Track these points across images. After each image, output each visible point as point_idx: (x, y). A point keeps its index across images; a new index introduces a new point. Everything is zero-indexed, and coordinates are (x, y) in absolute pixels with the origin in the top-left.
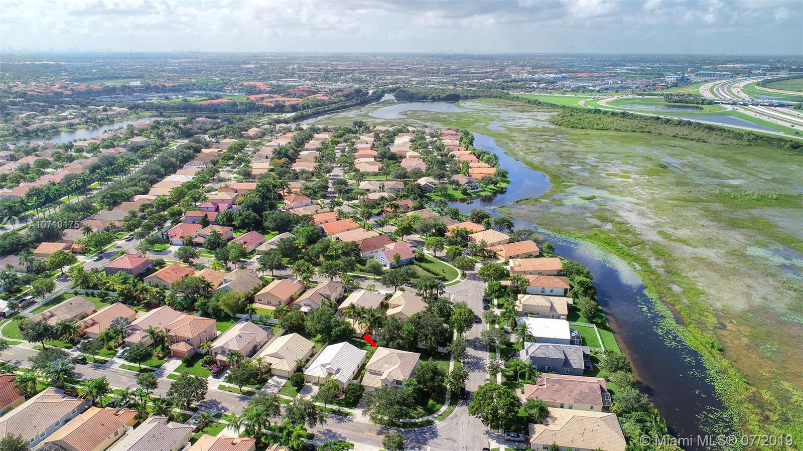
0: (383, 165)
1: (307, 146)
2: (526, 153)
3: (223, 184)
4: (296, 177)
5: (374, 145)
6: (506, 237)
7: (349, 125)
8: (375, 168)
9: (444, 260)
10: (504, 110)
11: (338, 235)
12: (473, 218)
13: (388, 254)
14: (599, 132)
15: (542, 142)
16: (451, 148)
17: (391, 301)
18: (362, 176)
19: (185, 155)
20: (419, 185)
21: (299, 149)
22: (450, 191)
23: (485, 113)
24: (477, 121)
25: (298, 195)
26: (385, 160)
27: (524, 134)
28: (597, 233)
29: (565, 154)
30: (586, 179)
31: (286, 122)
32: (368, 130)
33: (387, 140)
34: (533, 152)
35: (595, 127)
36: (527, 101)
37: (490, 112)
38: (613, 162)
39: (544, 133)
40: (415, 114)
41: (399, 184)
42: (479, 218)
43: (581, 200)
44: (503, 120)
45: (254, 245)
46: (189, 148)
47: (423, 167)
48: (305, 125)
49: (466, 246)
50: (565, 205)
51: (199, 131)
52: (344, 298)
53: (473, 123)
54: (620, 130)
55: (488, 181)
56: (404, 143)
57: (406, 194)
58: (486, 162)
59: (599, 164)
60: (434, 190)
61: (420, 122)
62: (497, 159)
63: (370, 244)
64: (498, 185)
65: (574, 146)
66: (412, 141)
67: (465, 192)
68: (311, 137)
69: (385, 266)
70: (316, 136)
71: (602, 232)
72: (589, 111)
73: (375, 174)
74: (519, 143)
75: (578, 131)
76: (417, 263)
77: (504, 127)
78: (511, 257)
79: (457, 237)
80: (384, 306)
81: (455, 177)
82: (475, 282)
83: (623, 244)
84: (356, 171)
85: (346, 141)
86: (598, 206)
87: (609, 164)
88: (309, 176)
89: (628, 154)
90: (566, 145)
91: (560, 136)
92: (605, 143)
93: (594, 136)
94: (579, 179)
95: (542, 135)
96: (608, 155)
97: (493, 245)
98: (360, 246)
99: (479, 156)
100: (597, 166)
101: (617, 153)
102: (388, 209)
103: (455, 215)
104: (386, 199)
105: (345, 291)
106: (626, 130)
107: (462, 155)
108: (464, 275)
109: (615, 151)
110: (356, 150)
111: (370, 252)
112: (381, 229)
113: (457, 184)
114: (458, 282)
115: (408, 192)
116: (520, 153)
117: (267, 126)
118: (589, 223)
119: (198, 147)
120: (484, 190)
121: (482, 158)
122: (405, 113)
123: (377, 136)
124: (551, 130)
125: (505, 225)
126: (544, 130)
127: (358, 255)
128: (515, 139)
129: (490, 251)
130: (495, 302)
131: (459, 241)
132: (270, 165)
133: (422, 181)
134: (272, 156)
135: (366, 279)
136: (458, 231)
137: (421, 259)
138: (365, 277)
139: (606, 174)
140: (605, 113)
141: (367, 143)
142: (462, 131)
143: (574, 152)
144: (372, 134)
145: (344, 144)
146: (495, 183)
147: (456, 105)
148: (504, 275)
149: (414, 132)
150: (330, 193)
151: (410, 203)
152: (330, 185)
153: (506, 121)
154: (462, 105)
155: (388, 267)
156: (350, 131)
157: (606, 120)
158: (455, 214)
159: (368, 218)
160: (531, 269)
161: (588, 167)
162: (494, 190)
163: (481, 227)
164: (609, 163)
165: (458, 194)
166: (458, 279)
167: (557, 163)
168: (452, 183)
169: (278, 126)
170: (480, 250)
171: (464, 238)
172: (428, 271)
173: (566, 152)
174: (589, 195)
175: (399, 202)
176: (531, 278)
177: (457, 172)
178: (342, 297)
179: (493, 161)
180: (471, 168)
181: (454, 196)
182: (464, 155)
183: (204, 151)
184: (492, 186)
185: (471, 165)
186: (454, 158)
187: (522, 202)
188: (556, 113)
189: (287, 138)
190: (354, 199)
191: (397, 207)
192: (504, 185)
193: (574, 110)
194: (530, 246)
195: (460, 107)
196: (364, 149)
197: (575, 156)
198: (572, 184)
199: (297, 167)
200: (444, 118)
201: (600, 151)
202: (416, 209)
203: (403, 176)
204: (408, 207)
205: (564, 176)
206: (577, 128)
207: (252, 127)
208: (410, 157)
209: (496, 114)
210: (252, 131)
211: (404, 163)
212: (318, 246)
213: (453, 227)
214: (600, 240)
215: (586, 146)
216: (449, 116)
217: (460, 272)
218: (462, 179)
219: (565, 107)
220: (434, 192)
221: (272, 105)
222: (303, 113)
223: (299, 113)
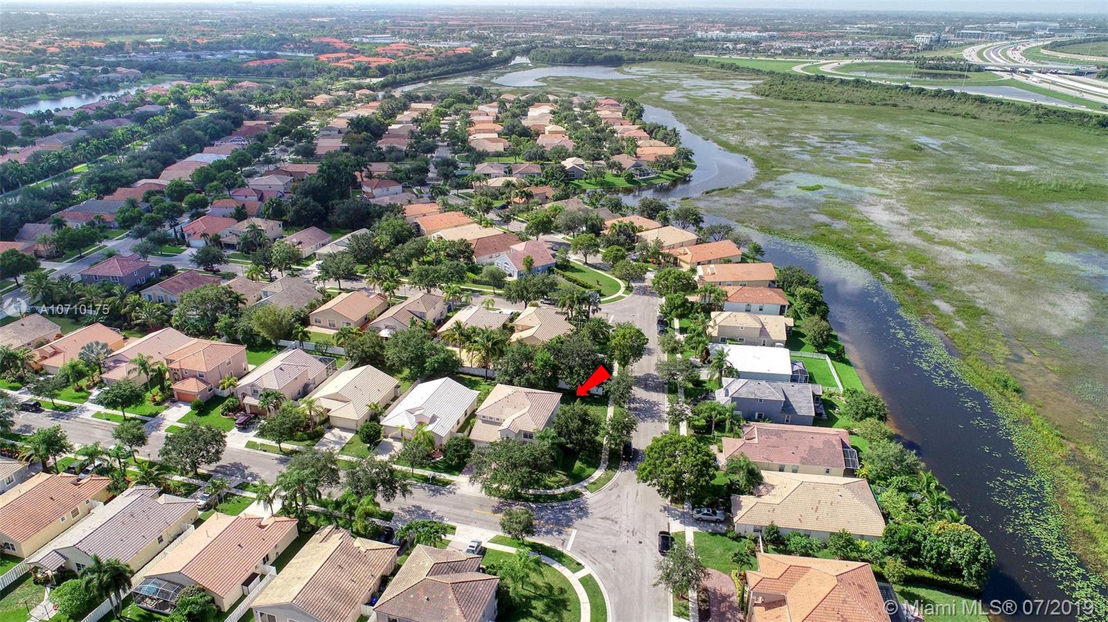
0: (511, 143)
1: (399, 117)
2: (719, 131)
3: (272, 167)
4: (381, 158)
5: (497, 118)
6: (690, 235)
7: (462, 92)
8: (500, 147)
9: (599, 269)
10: (686, 77)
11: (439, 233)
12: (643, 211)
13: (514, 257)
14: (822, 105)
15: (742, 117)
16: (610, 121)
17: (517, 322)
18: (478, 157)
19: (217, 128)
20: (563, 167)
21: (387, 122)
22: (609, 175)
23: (660, 80)
24: (647, 90)
25: (383, 179)
26: (513, 136)
27: (717, 107)
28: (826, 233)
29: (776, 132)
30: (805, 163)
31: (370, 88)
32: (488, 98)
33: (518, 111)
34: (729, 129)
35: (818, 98)
36: (719, 65)
37: (668, 79)
38: (845, 142)
39: (744, 106)
40: (559, 81)
41: (535, 168)
42: (652, 211)
43: (800, 190)
44: (685, 89)
45: (314, 246)
46: (225, 118)
47: (570, 145)
48: (398, 93)
49: (631, 249)
50: (778, 197)
51: (242, 98)
53: (642, 92)
54: (853, 103)
55: (664, 163)
56: (542, 116)
57: (544, 180)
58: (662, 140)
59: (824, 145)
60: (585, 176)
61: (564, 90)
62: (677, 135)
64: (679, 171)
65: (789, 122)
66: (553, 113)
67: (630, 178)
68: (405, 107)
69: (510, 275)
70: (413, 105)
71: (833, 232)
72: (809, 78)
73: (498, 155)
74: (709, 118)
75: (793, 104)
76: (560, 271)
77: (687, 97)
78: (699, 264)
79: (618, 235)
80: (508, 328)
81: (616, 158)
82: (646, 298)
83: (864, 248)
84: (471, 149)
85: (457, 113)
86: (825, 199)
87: (838, 145)
88: (398, 157)
89: (866, 133)
90: (777, 121)
91: (767, 109)
92: (832, 119)
93: (816, 110)
94: (795, 164)
95: (741, 109)
96: (837, 133)
97: (672, 247)
98: (472, 247)
99: (652, 132)
100: (822, 148)
101: (851, 132)
102: (517, 200)
104: (513, 185)
105: (449, 309)
106: (861, 102)
107: (627, 130)
108: (629, 289)
109: (847, 128)
110: (471, 123)
111: (487, 257)
112: (505, 227)
113: (619, 167)
114: (620, 297)
115: (546, 178)
116: (711, 130)
117: (341, 93)
118: (813, 220)
119: (237, 118)
120: (659, 177)
121: (656, 135)
122: (544, 80)
123: (502, 105)
124: (753, 101)
125: (690, 220)
126: (745, 101)
127: (469, 258)
128: (704, 112)
129: (669, 255)
130: (677, 323)
131: (622, 240)
132: (343, 142)
133: (569, 163)
134: (347, 130)
135: (482, 293)
136: (620, 227)
137: (565, 266)
138: (480, 291)
139: (835, 158)
140: (831, 81)
141: (487, 115)
142: (626, 101)
143: (789, 129)
144: (495, 104)
145: (454, 117)
146: (676, 168)
147: (618, 71)
148: (690, 287)
149: (556, 102)
150: (432, 179)
151: (549, 191)
152: (432, 168)
153: (690, 90)
154: (626, 69)
155: (515, 278)
156: (462, 99)
157: (833, 90)
158: (616, 206)
159: (487, 210)
160: (730, 279)
161: (809, 148)
162: (673, 176)
163: (656, 223)
164: (839, 143)
165: (621, 182)
166: (620, 293)
167: (764, 143)
168: (611, 166)
169: (358, 93)
170: (653, 254)
171: (629, 237)
172: (575, 281)
173: (776, 129)
174: (811, 185)
175: (534, 190)
176: (731, 290)
177: (619, 151)
178: (443, 317)
179: (670, 138)
180: (639, 147)
181: (614, 184)
182: (629, 130)
183: (248, 123)
184: (670, 172)
185: (639, 143)
186: (615, 135)
187: (715, 193)
188: (762, 81)
189: (371, 107)
190: (467, 188)
191: (529, 196)
192: (687, 171)
193: (786, 77)
194: (726, 247)
195: (623, 72)
196: (484, 122)
197: (790, 134)
198: (787, 170)
199: (383, 145)
200: (601, 86)
201: (825, 128)
202: (557, 199)
203: (539, 157)
204: (547, 198)
205: (775, 160)
206: (791, 99)
207: (319, 94)
208: (550, 132)
209: (676, 82)
210: (320, 99)
211: (541, 140)
212: (410, 246)
213: (611, 222)
214: (830, 243)
215: (806, 122)
216: (608, 84)
217: (623, 284)
218: (626, 161)
219: (774, 73)
220: (586, 179)
221: (352, 67)
222: (395, 78)
223: (390, 77)
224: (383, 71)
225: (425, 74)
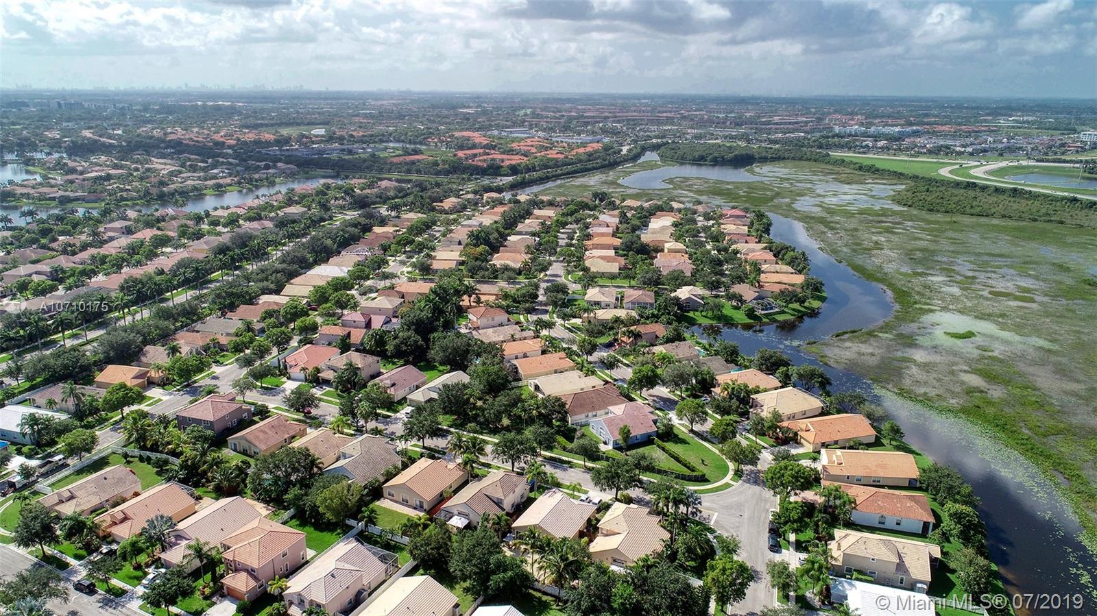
0: (628, 261)
1: (520, 227)
2: (854, 251)
3: (388, 283)
4: (495, 274)
5: (618, 228)
6: (815, 403)
7: (586, 197)
8: (614, 268)
9: (705, 439)
10: (821, 180)
11: (536, 381)
12: (762, 364)
13: (610, 423)
14: (974, 219)
15: (881, 233)
16: (735, 238)
17: (606, 521)
18: (590, 279)
19: (346, 236)
20: (677, 299)
21: (507, 232)
22: (728, 311)
23: (791, 184)
24: (777, 195)
25: (492, 307)
26: (631, 253)
27: (853, 219)
28: (981, 404)
29: (919, 255)
30: (955, 299)
31: (499, 190)
32: (612, 206)
33: (637, 222)
34: (866, 249)
35: (968, 210)
36: (857, 166)
37: (800, 182)
38: (1002, 271)
39: (884, 219)
40: (684, 183)
41: (647, 296)
42: (771, 365)
43: (948, 338)
44: (819, 196)
45: (407, 389)
46: (355, 226)
47: (687, 267)
48: (523, 197)
49: (745, 414)
50: (922, 347)
51: (378, 199)
52: (530, 501)
53: (772, 199)
54: (1010, 217)
55: (789, 296)
56: (663, 228)
57: (656, 312)
58: (789, 264)
59: (976, 274)
60: (701, 308)
61: (691, 194)
62: (806, 259)
63: (586, 401)
64: (806, 304)
65: (935, 241)
66: (675, 225)
67: (751, 314)
68: (528, 214)
69: (605, 443)
70: (537, 212)
71: (989, 403)
72: (957, 184)
73: (613, 277)
74: (842, 233)
75: (939, 217)
76: (660, 442)
77: (820, 206)
78: (824, 445)
79: (731, 398)
80: (591, 530)
81: (737, 289)
82: (757, 489)
83: (1030, 429)
84: (586, 270)
85: (577, 222)
86: (979, 352)
87: (994, 276)
88: (511, 274)
89: (1028, 259)
90: (920, 239)
91: (910, 223)
92: (986, 238)
93: (967, 226)
94: (943, 299)
95: (879, 222)
96: (991, 258)
97: (792, 417)
98: (567, 406)
99: (779, 252)
100: (974, 278)
101: (1008, 257)
102: (625, 339)
103: (732, 357)
104: (622, 322)
105: (532, 490)
106: (1020, 217)
107: (752, 250)
108: (738, 474)
109: (1004, 251)
110: (589, 237)
111: (583, 416)
112: (608, 372)
113: (739, 298)
114: (727, 486)
115: (659, 311)
116: (845, 249)
117: (470, 196)
118: (963, 383)
119: (367, 224)
120: (783, 312)
121: (783, 256)
122: (671, 181)
123: (623, 216)
124: (895, 213)
125: (816, 382)
126: (884, 213)
127: (564, 420)
128: (838, 226)
129: (789, 429)
130: (792, 537)
131: (734, 407)
132: (460, 256)
133: (684, 293)
134: (466, 241)
135: (571, 465)
136: (733, 389)
137: (668, 434)
138: (569, 462)
139: (990, 293)
140: (984, 188)
141: (608, 226)
142: (754, 212)
143: (934, 251)
144: (617, 212)
145: (575, 226)
146: (802, 301)
147: (748, 171)
148: (810, 481)
149: (679, 211)
150: (541, 304)
151: (660, 330)
152: (541, 292)
153: (824, 196)
154: (757, 170)
155: (610, 447)
156: (585, 206)
157: (987, 200)
158: (732, 354)
159: (590, 353)
160: (859, 473)
161: (959, 278)
162: (799, 311)
163: (773, 381)
164: (995, 272)
165: (740, 317)
166: (727, 479)
167: (905, 269)
168: (730, 297)
169: (486, 195)
170: (770, 428)
171: (743, 400)
172: (677, 459)
173: (921, 250)
174: (962, 331)
175: (646, 329)
176: (860, 494)
177: (740, 280)
178: (524, 500)
179: (799, 262)
180: (763, 272)
181: (732, 319)
182: (754, 251)
183: (377, 230)
184: (796, 306)
185: (764, 267)
186: (739, 255)
187: (846, 336)
188: (904, 187)
189: (495, 214)
190: (575, 317)
191: (637, 336)
192: (816, 304)
193: (933, 183)
194: (856, 425)
195: (752, 172)
196: (603, 235)
197: (936, 258)
198: (933, 308)
199: (498, 260)
200: (729, 189)
201: (978, 251)
202: (669, 340)
203: (654, 281)
204: (657, 337)
205: (919, 293)
206: (938, 211)
207: (449, 196)
208: (670, 251)
209: (809, 186)
210: (449, 202)
211: (660, 261)
212: (502, 399)
213: (728, 377)
214: (985, 419)
215: (954, 241)
216: (737, 188)
217: (732, 466)
218: (747, 291)
219: (917, 177)
220: (702, 311)
221: (485, 166)
222: (524, 178)
223: (519, 178)
224: (514, 170)
225: (554, 173)
